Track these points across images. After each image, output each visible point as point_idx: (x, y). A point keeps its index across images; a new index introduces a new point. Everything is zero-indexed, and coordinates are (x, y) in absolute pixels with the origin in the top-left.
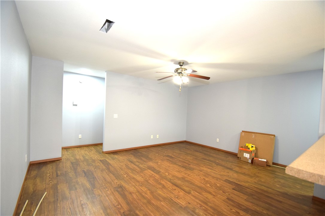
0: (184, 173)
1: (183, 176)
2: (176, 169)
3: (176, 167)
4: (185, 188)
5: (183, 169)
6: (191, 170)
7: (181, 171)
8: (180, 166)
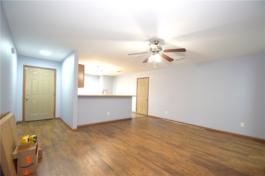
0: (145, 143)
1: (146, 140)
2: (153, 147)
3: (154, 149)
4: (144, 134)
5: (146, 147)
6: (138, 145)
7: (148, 145)
8: (150, 151)
